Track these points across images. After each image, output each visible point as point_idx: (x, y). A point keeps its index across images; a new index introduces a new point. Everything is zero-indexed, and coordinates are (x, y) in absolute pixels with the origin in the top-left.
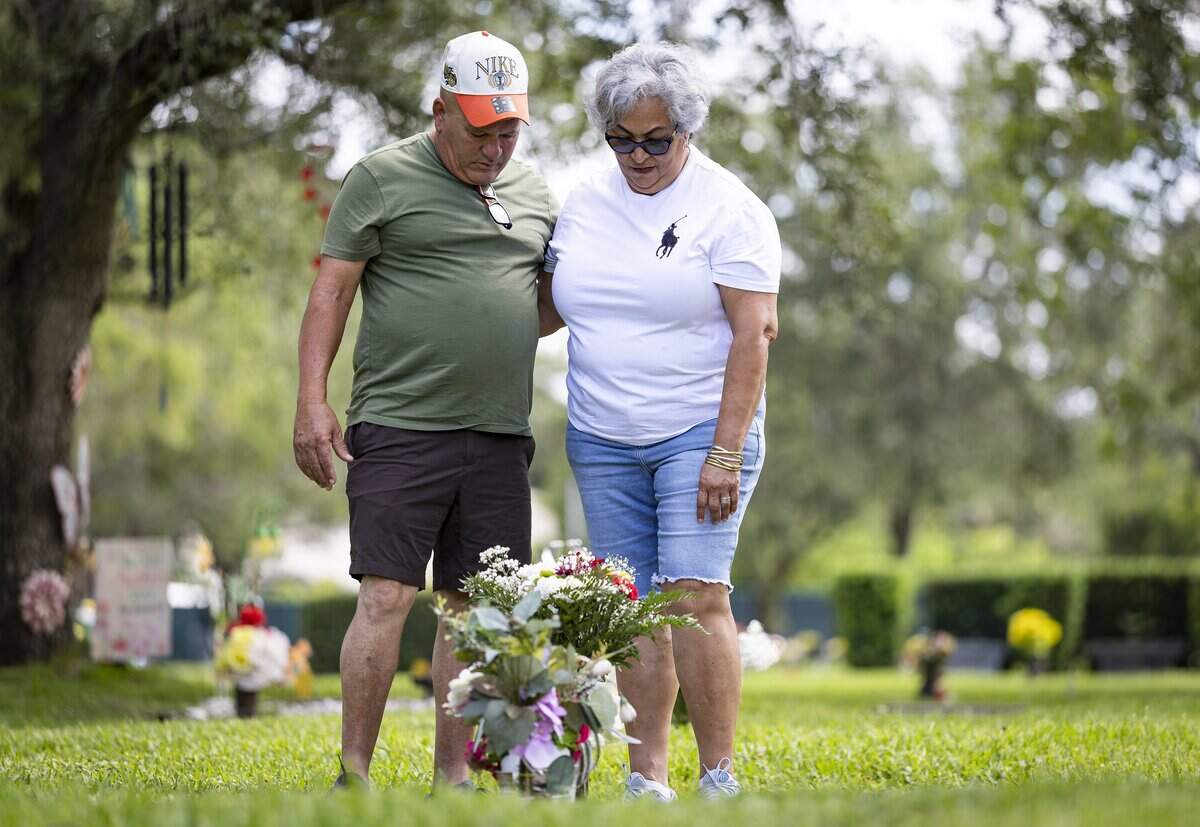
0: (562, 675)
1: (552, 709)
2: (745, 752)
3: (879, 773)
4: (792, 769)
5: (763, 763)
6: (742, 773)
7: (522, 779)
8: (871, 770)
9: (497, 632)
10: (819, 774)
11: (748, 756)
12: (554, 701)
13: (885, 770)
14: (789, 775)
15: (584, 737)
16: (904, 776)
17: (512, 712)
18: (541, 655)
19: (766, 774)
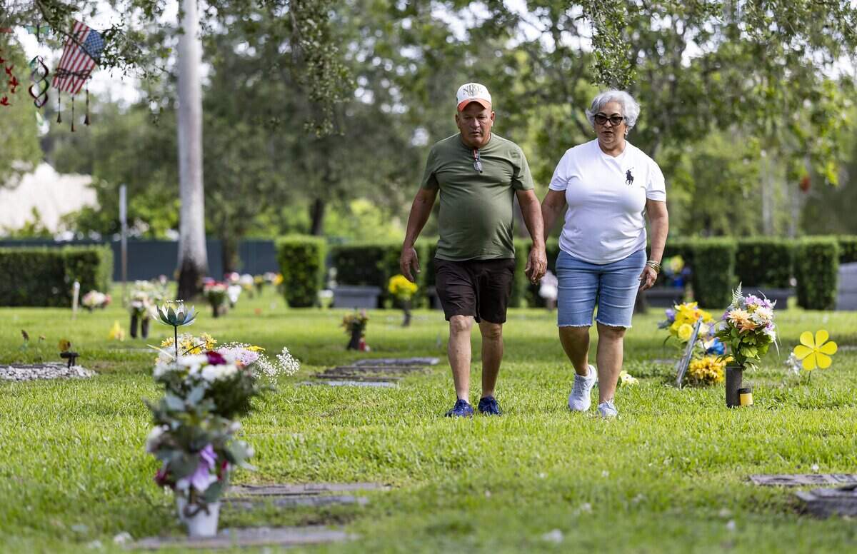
0: (214, 433)
1: (209, 455)
2: (292, 441)
3: (372, 456)
4: (321, 453)
5: (304, 449)
6: (292, 455)
7: (191, 495)
8: (367, 454)
9: (178, 411)
10: (337, 456)
11: (294, 445)
12: (210, 449)
13: (375, 453)
14: (319, 457)
15: (224, 466)
16: (387, 458)
17: (186, 458)
18: (204, 425)
19: (306, 457)
